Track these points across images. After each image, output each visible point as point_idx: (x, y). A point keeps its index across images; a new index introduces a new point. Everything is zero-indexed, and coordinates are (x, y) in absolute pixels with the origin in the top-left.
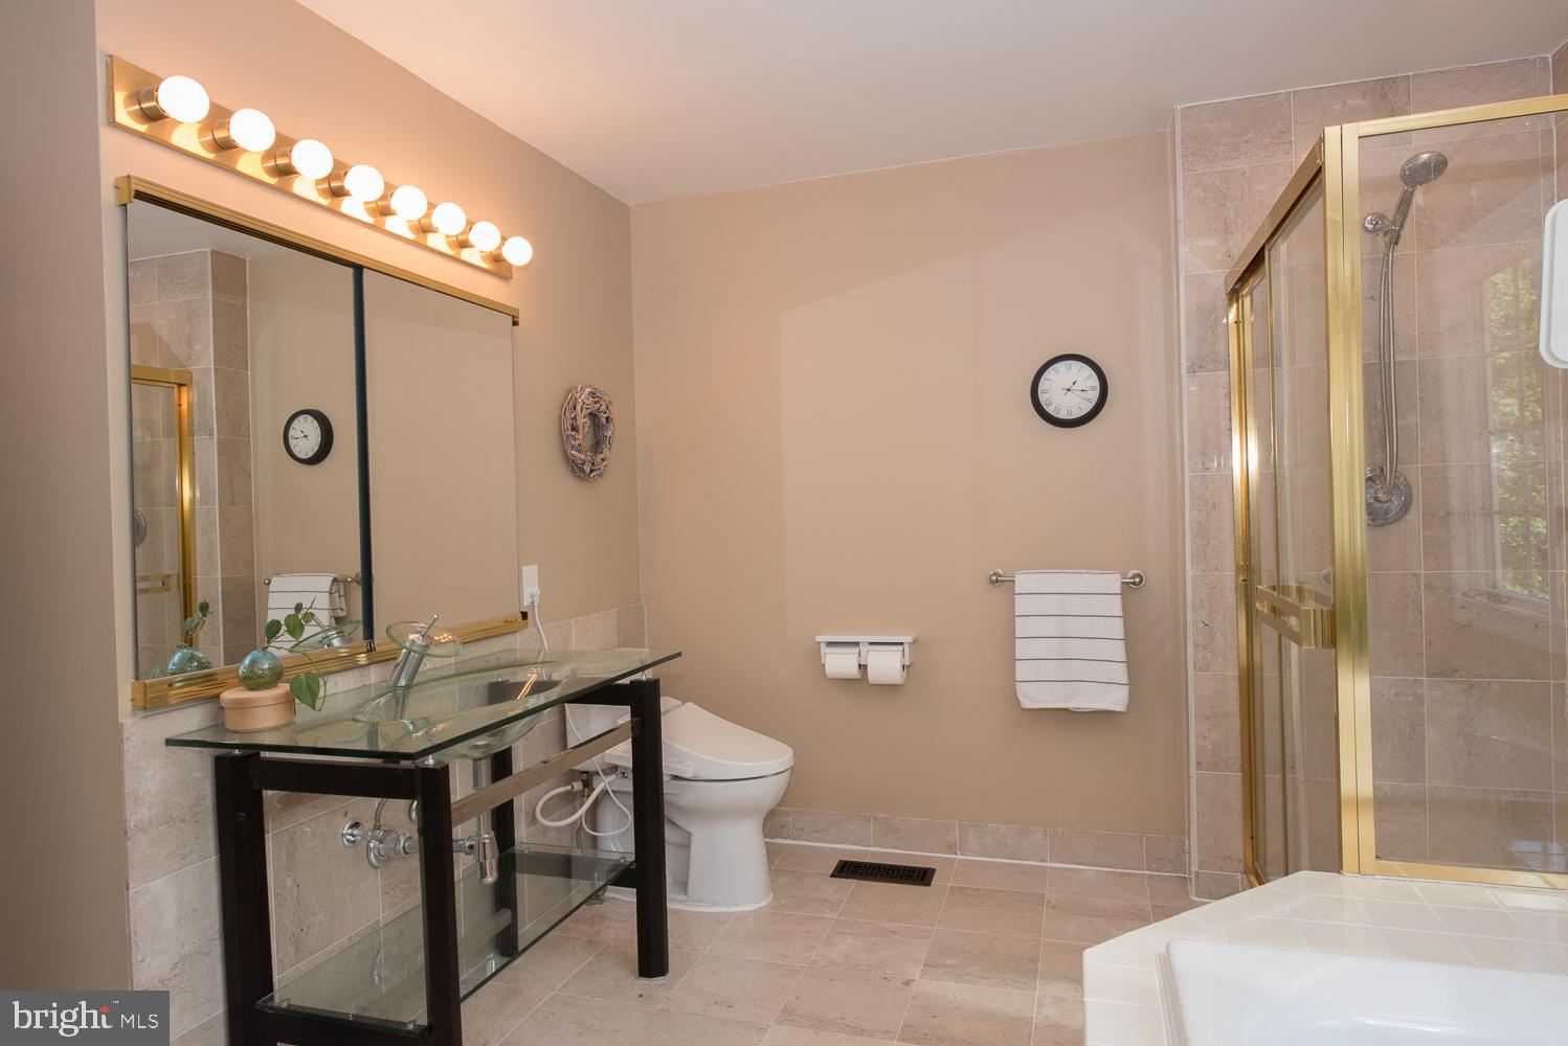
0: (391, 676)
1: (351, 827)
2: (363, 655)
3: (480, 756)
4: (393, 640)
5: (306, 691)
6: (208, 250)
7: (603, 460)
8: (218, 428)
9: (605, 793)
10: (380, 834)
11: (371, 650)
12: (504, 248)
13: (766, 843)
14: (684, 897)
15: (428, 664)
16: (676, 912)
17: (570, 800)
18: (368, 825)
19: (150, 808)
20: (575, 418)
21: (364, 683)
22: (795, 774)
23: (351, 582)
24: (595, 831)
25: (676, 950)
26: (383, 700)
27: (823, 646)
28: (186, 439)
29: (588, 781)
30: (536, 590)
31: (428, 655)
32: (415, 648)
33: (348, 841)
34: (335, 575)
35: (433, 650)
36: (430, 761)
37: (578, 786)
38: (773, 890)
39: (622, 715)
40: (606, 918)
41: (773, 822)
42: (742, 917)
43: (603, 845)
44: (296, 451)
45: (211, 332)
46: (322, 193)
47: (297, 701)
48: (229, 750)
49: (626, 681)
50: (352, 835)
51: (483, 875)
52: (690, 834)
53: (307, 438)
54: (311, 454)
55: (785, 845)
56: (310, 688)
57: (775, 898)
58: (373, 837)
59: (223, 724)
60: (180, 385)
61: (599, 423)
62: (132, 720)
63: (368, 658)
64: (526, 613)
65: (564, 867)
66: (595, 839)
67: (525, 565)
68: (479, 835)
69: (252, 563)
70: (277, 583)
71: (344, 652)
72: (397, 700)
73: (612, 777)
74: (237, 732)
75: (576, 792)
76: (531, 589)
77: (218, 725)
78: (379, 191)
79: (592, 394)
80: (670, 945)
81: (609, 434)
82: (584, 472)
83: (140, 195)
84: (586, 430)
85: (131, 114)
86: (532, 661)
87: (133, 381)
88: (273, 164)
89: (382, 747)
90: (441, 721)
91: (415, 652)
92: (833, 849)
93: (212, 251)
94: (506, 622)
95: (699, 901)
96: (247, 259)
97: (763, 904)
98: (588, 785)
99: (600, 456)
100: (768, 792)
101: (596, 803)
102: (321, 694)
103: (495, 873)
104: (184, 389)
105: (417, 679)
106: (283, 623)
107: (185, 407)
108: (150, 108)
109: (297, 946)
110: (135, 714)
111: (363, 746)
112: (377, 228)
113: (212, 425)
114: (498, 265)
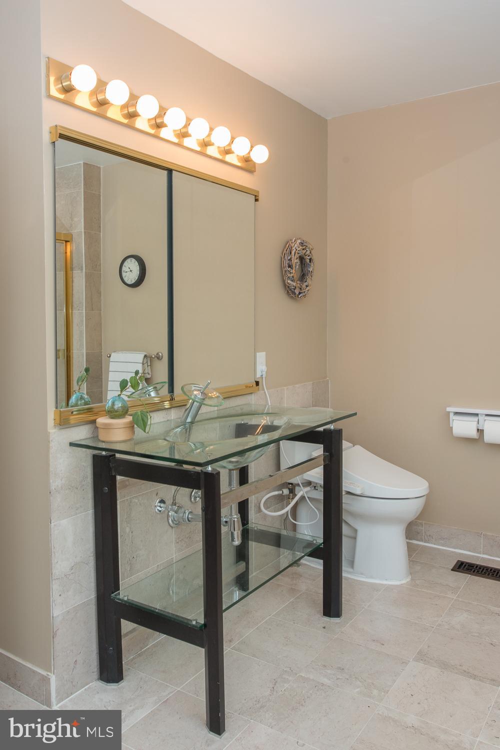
0: (183, 415)
1: (160, 502)
2: (168, 402)
3: (234, 468)
4: (184, 392)
5: (141, 421)
6: (82, 162)
7: (307, 286)
8: (85, 266)
9: (303, 498)
10: (175, 508)
11: (172, 399)
12: (251, 153)
13: (408, 543)
14: (351, 570)
15: (204, 409)
16: (347, 579)
17: (281, 500)
18: (169, 501)
19: (61, 480)
20: (290, 260)
21: (169, 418)
22: (429, 499)
23: (154, 358)
24: (296, 521)
25: (346, 602)
26: (179, 430)
27: (451, 415)
28: (69, 272)
29: (292, 489)
30: (264, 368)
31: (204, 404)
32: (197, 400)
33: (158, 510)
34: (145, 353)
35: (207, 402)
36: (209, 469)
37: (286, 492)
38: (411, 574)
39: (317, 450)
40: (301, 576)
41: (412, 530)
42: (389, 588)
43: (299, 530)
44: (126, 279)
45: (83, 210)
46: (152, 127)
47: (135, 426)
48: (100, 452)
49: (321, 429)
50: (161, 507)
51: (233, 540)
52: (356, 531)
53: (132, 271)
54: (133, 282)
55: (418, 545)
56: (143, 420)
57: (412, 579)
58: (172, 510)
59: (98, 436)
60: (66, 241)
61: (304, 261)
62: (54, 431)
63: (171, 404)
64: (258, 382)
65: (276, 540)
66: (295, 525)
67: (258, 352)
68: (231, 515)
69: (101, 344)
70: (115, 356)
71: (157, 400)
72: (186, 430)
73: (308, 489)
74: (104, 442)
75: (284, 495)
76: (261, 368)
77: (95, 437)
78: (183, 122)
79: (302, 244)
80: (343, 600)
81: (311, 269)
82: (295, 294)
83: (62, 136)
84: (297, 267)
85: (58, 90)
86: (261, 412)
87: (57, 241)
88: (126, 112)
89: (177, 457)
90: (211, 445)
91: (197, 402)
92: (453, 552)
93: (84, 164)
94: (247, 387)
95: (362, 574)
96: (101, 167)
97: (404, 582)
98: (292, 491)
99: (306, 284)
100: (411, 509)
101: (297, 504)
102: (149, 423)
103: (240, 539)
104: (68, 244)
105: (197, 418)
106: (129, 381)
107: (69, 254)
108: (67, 85)
109: (131, 566)
110: (55, 427)
111: (167, 455)
112: (179, 145)
113: (82, 264)
114: (248, 165)
